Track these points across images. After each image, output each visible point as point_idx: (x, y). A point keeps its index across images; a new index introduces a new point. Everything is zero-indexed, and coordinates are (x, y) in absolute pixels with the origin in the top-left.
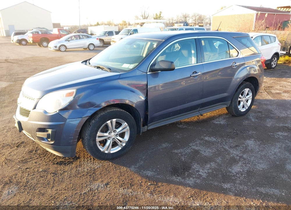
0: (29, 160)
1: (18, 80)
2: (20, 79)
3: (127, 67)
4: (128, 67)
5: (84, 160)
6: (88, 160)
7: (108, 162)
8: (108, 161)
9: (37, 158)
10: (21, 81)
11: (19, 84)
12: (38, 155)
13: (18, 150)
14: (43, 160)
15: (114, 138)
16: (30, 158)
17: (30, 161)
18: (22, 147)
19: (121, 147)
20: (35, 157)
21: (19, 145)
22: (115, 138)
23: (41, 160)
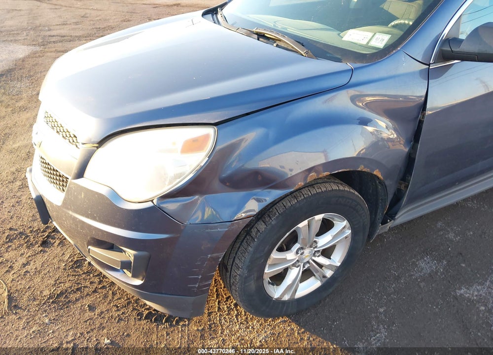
0: (73, 297)
1: (50, 42)
2: (54, 39)
3: (364, 42)
4: (368, 43)
5: (219, 308)
6: (229, 309)
7: (285, 321)
8: (286, 319)
9: (95, 291)
10: (56, 45)
11: (51, 52)
12: (97, 280)
13: (46, 255)
14: (110, 297)
15: (308, 262)
16: (78, 289)
17: (77, 300)
18: (56, 244)
19: (321, 281)
20: (88, 284)
21: (48, 237)
22: (311, 261)
23: (106, 296)
